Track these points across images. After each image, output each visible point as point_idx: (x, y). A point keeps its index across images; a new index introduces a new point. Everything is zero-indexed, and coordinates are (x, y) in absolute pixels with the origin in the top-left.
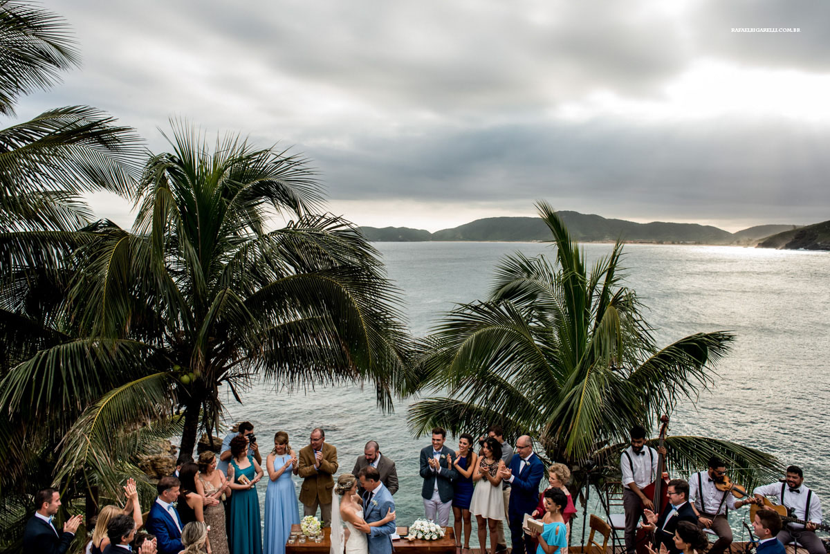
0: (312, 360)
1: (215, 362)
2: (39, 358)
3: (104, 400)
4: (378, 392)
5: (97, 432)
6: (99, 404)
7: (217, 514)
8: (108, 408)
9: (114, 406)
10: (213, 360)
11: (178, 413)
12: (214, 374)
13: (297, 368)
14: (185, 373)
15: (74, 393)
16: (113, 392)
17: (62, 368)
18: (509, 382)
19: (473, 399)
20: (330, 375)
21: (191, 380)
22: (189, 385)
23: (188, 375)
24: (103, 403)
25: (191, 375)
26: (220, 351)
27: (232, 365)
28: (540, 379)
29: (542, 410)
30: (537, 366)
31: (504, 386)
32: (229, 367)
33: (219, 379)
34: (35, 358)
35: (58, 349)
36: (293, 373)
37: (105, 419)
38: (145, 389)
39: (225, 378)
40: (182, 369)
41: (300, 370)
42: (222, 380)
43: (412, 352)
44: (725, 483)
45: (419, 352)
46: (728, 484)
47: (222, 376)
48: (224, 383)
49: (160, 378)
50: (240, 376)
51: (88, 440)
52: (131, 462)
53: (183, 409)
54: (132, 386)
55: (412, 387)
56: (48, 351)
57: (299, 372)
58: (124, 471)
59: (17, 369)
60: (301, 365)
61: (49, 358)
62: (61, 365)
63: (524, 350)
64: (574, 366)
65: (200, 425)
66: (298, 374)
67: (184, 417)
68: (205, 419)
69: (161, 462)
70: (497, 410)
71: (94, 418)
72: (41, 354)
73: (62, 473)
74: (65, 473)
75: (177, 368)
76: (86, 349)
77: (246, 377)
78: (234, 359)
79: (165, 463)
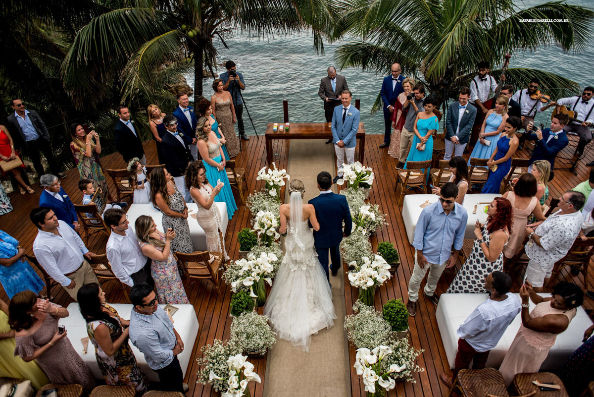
0: (272, 17)
1: (208, 21)
2: (94, 23)
3: (143, 49)
4: (315, 38)
5: (141, 70)
6: (140, 52)
7: (226, 117)
8: (145, 55)
9: (149, 53)
10: (206, 20)
11: (189, 57)
12: (209, 30)
13: (262, 23)
14: (190, 30)
15: (122, 46)
16: (146, 44)
17: (110, 31)
18: (405, 30)
19: (380, 42)
20: (284, 27)
21: (194, 35)
22: (194, 37)
23: (192, 31)
24: (142, 51)
25: (194, 31)
26: (210, 13)
27: (219, 23)
28: (426, 27)
29: (425, 49)
30: (425, 18)
31: (400, 32)
32: (217, 24)
33: (212, 33)
34: (91, 24)
35: (105, 17)
36: (259, 26)
37: (145, 62)
38: (166, 42)
39: (216, 32)
40: (187, 27)
41: (264, 24)
42: (214, 33)
43: (339, 8)
44: (537, 95)
45: (343, 9)
46: (539, 95)
47: (213, 31)
48: (216, 35)
49: (175, 34)
50: (225, 30)
51: (138, 76)
52: (165, 89)
53: (192, 55)
54: (158, 40)
55: (338, 34)
56: (98, 18)
57: (264, 27)
58: (162, 94)
59: (82, 31)
60: (264, 21)
61: (101, 23)
62: (109, 28)
63: (417, 6)
64: (452, 17)
65: (204, 64)
66: (262, 28)
67: (193, 60)
68: (207, 60)
69: (181, 88)
70: (396, 50)
71: (138, 62)
72: (94, 20)
73: (126, 94)
74: (127, 95)
75: (184, 26)
76: (122, 16)
77: (230, 31)
78: (220, 18)
79: (183, 89)
